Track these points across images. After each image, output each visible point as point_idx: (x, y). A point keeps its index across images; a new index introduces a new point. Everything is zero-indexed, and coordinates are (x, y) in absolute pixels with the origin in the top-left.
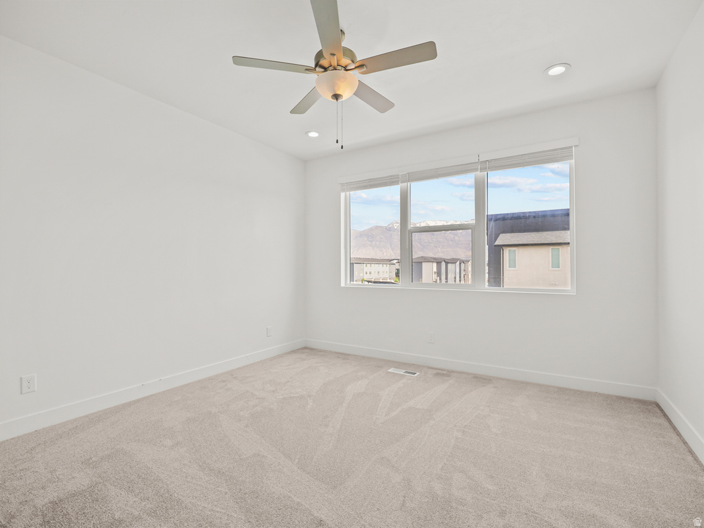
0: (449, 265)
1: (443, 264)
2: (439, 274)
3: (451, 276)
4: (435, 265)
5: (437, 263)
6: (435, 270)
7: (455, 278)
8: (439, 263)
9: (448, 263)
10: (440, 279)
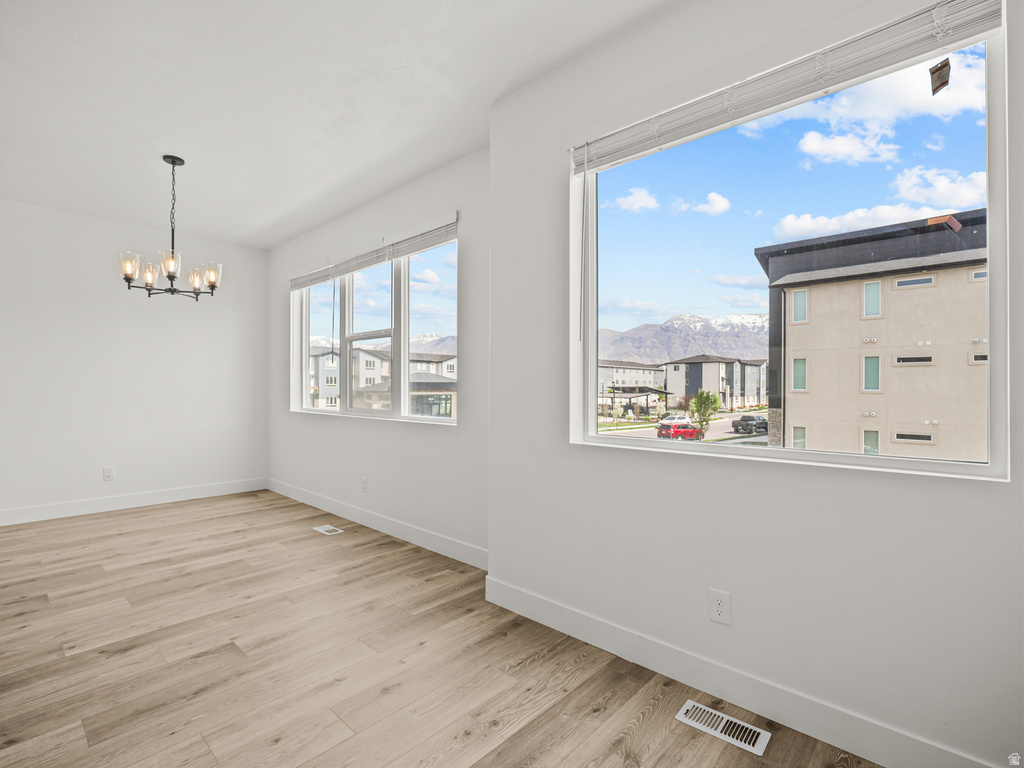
0: (748, 369)
1: (737, 367)
2: (729, 380)
3: (750, 386)
4: (723, 367)
5: (727, 363)
6: (723, 374)
7: (759, 389)
8: (729, 364)
9: (746, 364)
10: (732, 388)
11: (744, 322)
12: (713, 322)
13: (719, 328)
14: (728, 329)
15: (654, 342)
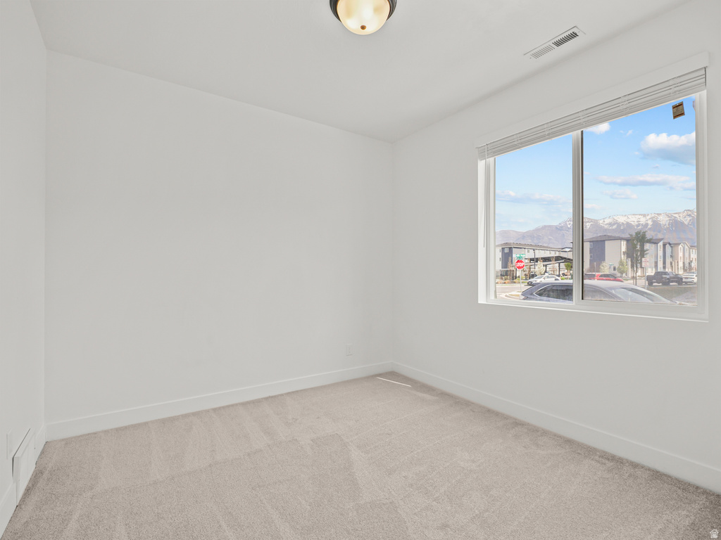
11: (629, 221)
12: (601, 222)
13: (606, 227)
14: (615, 227)
15: (550, 239)
